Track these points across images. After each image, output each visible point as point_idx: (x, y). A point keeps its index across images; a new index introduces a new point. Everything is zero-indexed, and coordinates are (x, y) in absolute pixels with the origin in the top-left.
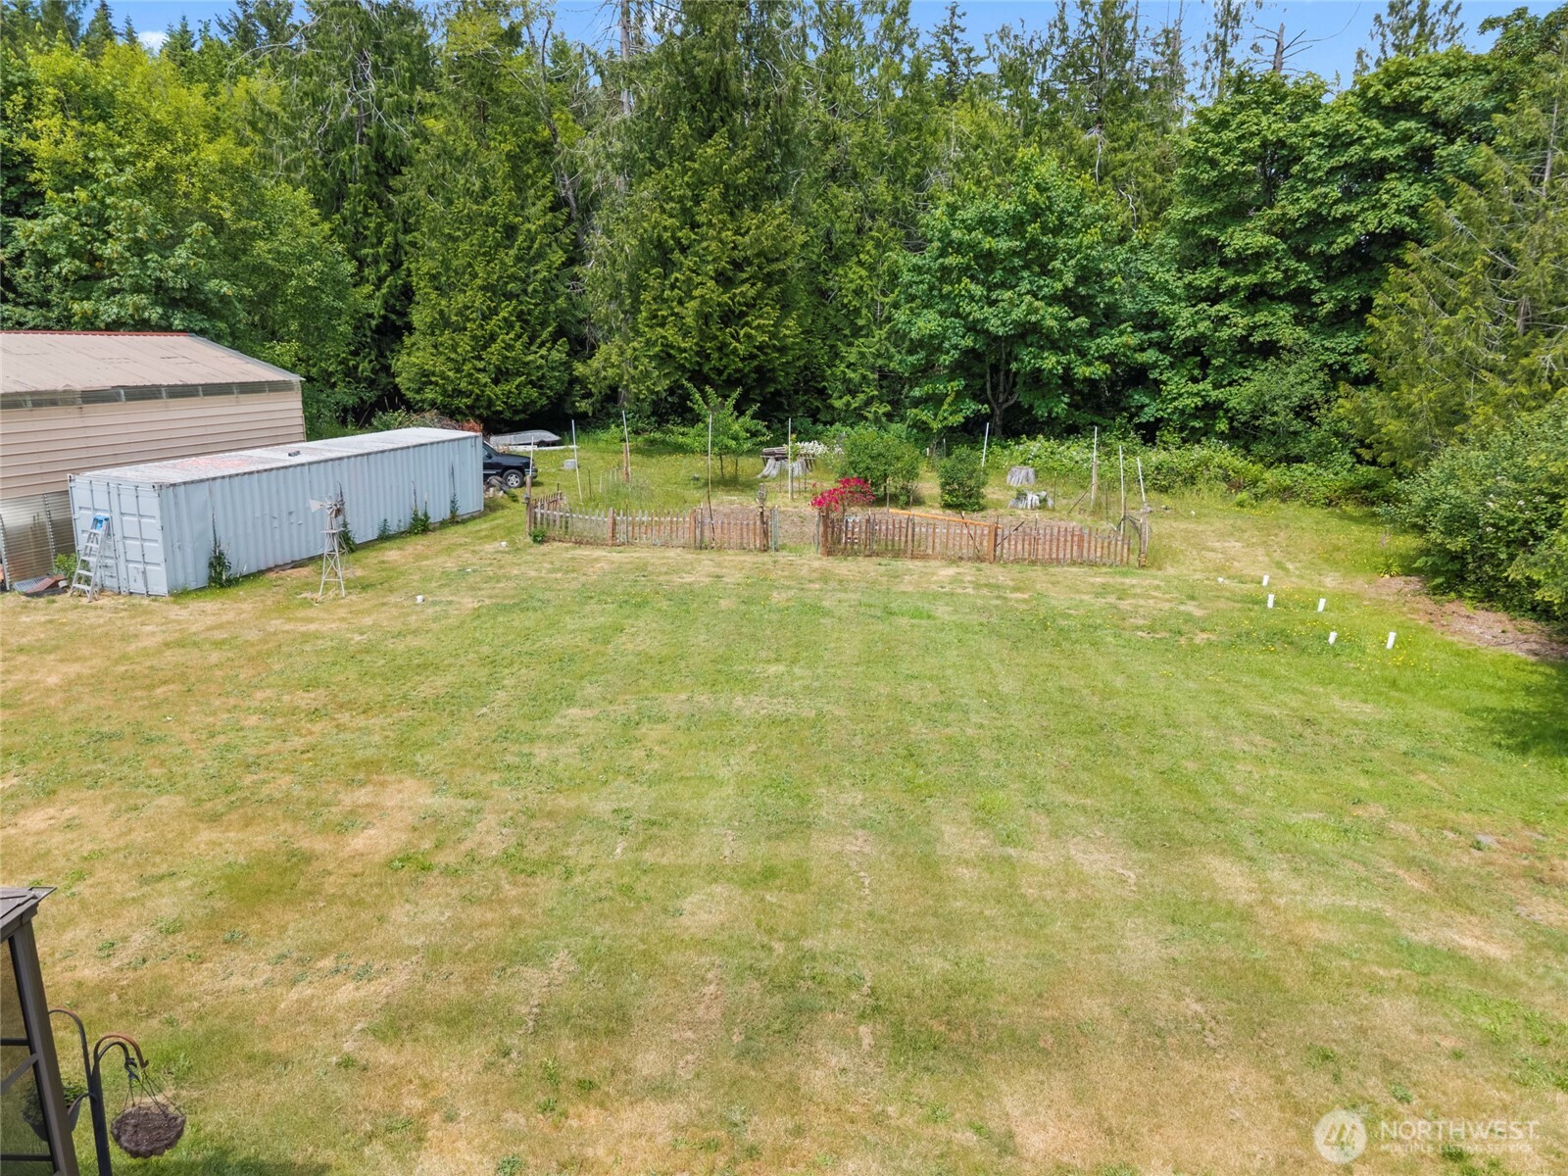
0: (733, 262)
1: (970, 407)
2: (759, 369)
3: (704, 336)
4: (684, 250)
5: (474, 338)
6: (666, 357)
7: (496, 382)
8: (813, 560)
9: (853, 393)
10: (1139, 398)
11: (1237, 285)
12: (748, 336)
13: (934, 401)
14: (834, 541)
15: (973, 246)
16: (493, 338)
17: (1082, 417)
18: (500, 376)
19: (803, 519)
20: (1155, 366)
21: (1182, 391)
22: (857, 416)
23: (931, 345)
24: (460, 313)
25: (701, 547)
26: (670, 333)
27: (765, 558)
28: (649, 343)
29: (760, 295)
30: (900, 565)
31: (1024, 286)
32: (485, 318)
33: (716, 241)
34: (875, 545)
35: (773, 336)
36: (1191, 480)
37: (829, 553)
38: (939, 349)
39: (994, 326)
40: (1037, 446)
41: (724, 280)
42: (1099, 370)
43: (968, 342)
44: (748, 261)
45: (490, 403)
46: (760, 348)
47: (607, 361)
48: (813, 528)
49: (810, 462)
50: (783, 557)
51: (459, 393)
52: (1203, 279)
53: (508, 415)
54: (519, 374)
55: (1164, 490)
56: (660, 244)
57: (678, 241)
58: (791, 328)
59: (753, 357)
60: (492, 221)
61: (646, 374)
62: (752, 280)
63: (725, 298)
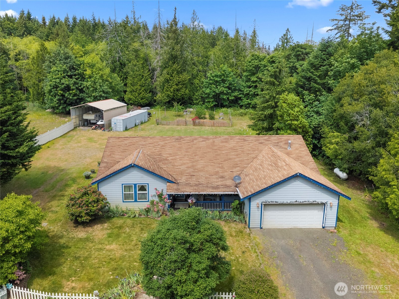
0: (178, 82)
1: (215, 103)
2: (182, 98)
3: (174, 93)
4: (171, 80)
5: (138, 93)
6: (168, 96)
7: (141, 100)
8: (192, 127)
9: (197, 100)
10: (240, 102)
11: (253, 85)
12: (181, 93)
13: (209, 102)
14: (194, 124)
15: (214, 80)
16: (141, 93)
17: (231, 105)
18: (142, 99)
19: (190, 121)
20: (242, 97)
21: (245, 101)
22: (197, 104)
23: (209, 94)
24: (136, 89)
25: (178, 125)
26: (169, 93)
27: (186, 126)
28: (165, 94)
29: (182, 87)
30: (202, 127)
31: (222, 85)
32: (140, 90)
33: (176, 79)
34: (200, 125)
35: (184, 93)
36: (246, 114)
37: (194, 126)
38: (210, 95)
39: (217, 92)
40: (224, 109)
41: (177, 85)
42: (233, 98)
43: (214, 94)
44: (180, 82)
45: (140, 103)
46: (183, 95)
47: (159, 96)
48: (192, 122)
49: (191, 112)
50: (188, 126)
51: (136, 102)
52: (248, 84)
53: (143, 105)
54: (145, 98)
55: (242, 116)
56: (167, 80)
57: (170, 79)
58: (187, 91)
59: (181, 96)
60: (140, 75)
61: (165, 99)
62: (181, 85)
63: (177, 88)
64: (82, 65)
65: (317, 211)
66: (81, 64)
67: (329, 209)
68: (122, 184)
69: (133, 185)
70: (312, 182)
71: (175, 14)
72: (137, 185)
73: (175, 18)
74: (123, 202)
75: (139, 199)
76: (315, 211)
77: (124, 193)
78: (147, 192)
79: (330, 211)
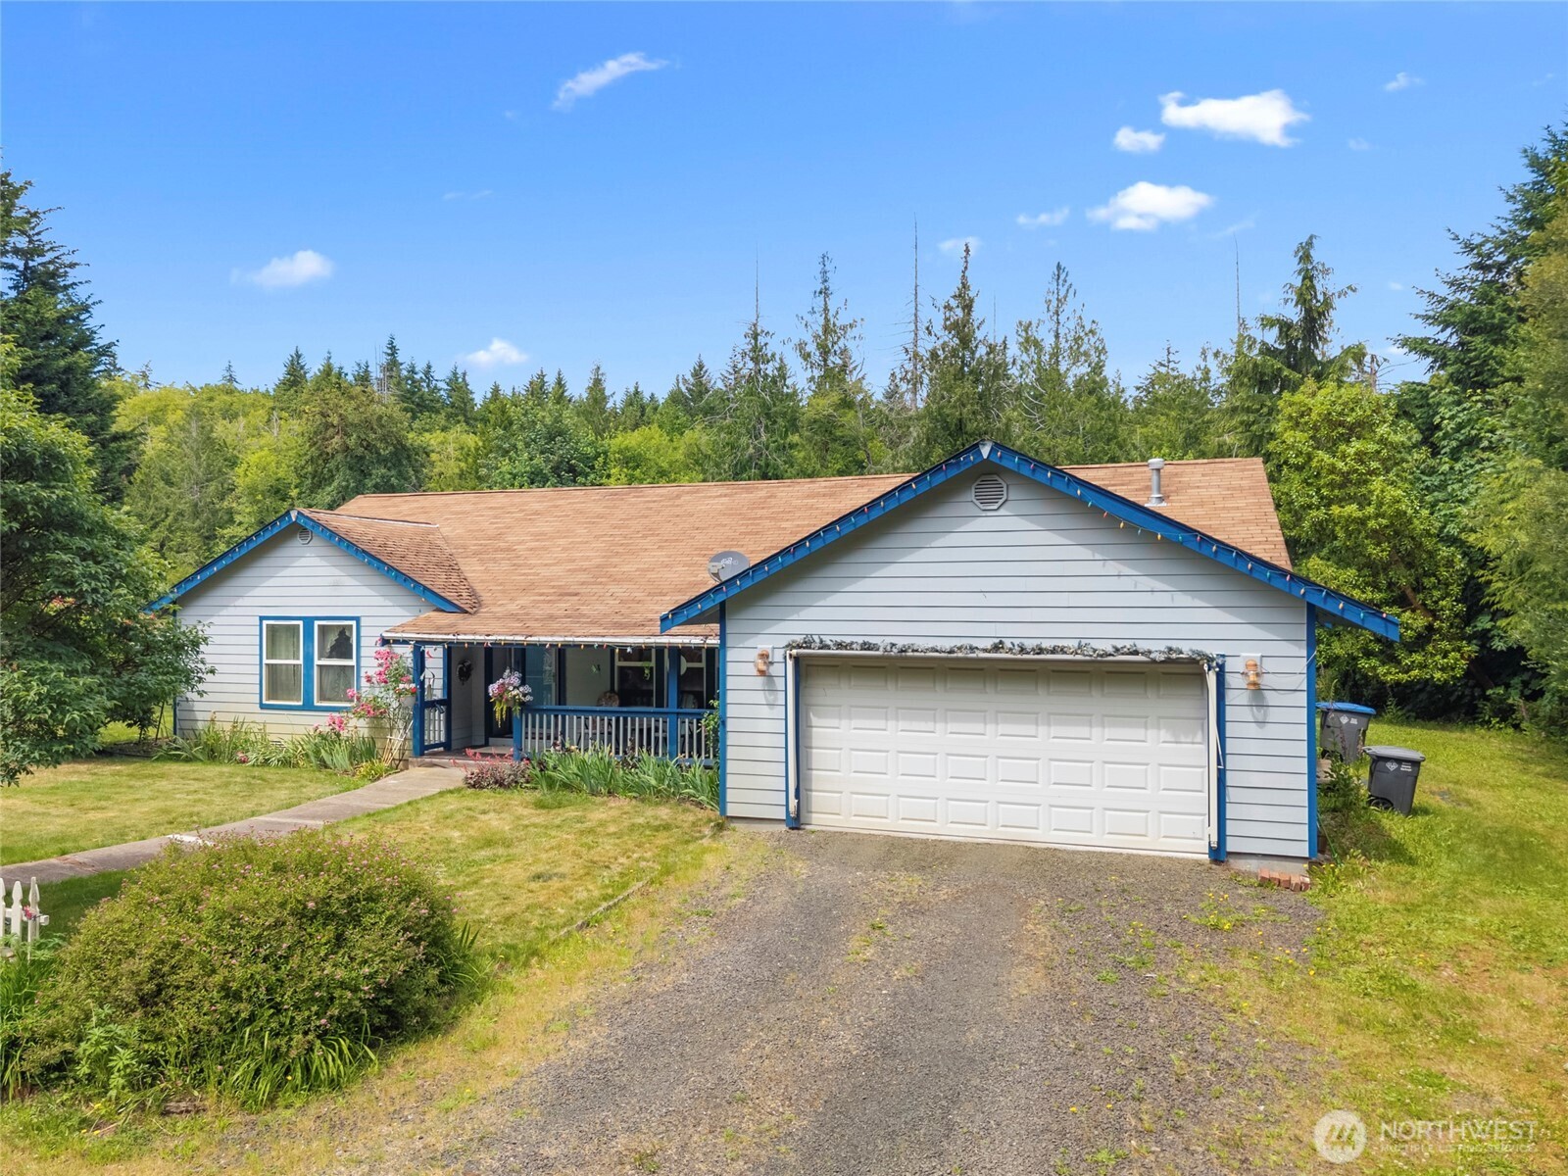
64: (601, 459)
65: (1164, 734)
66: (598, 455)
67: (1246, 714)
68: (262, 618)
69: (301, 623)
70: (1081, 501)
71: (966, 268)
72: (317, 623)
73: (965, 286)
74: (263, 706)
75: (322, 698)
76: (1151, 733)
77: (265, 661)
78: (352, 662)
79: (1253, 730)
